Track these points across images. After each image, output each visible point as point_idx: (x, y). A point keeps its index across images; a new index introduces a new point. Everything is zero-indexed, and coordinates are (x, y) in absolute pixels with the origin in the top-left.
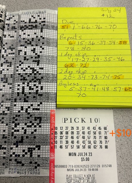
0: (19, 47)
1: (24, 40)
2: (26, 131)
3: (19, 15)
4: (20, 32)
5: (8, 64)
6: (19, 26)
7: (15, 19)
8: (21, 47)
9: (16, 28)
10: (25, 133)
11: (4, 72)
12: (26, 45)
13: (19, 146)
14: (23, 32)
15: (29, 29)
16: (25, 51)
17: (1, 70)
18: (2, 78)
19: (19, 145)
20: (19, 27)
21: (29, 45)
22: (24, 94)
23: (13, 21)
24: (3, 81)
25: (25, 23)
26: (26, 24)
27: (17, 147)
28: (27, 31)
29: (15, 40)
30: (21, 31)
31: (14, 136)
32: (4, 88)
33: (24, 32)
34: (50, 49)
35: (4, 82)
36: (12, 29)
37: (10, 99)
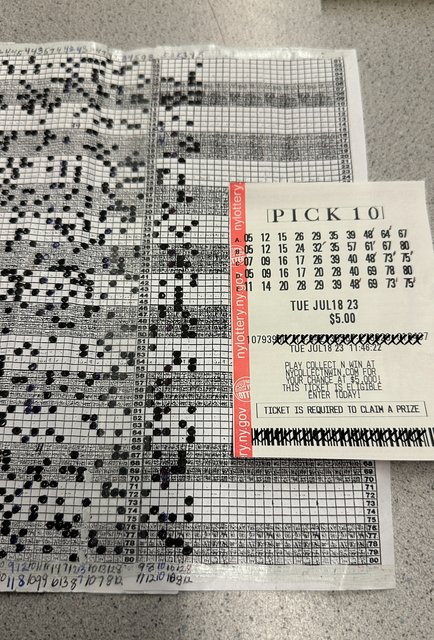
0: (160, 160)
1: (176, 138)
2: (195, 432)
3: (154, 61)
4: (162, 114)
5: (123, 214)
6: (156, 94)
7: (142, 72)
8: (167, 160)
9: (146, 101)
10: (191, 439)
11: (109, 240)
12: (183, 153)
13: (172, 485)
14: (169, 113)
15: (191, 103)
16: (182, 172)
17: (102, 232)
18: (105, 260)
19: (173, 481)
20: (158, 97)
21: (193, 154)
22: (181, 309)
23: (133, 77)
24: (110, 269)
25: (177, 84)
26: (179, 89)
27: (165, 486)
28: (185, 111)
29: (143, 139)
30: (163, 108)
31: (154, 448)
32: (112, 290)
33: (175, 114)
34: (264, 169)
35: (111, 273)
36: (133, 102)
37: (134, 328)
